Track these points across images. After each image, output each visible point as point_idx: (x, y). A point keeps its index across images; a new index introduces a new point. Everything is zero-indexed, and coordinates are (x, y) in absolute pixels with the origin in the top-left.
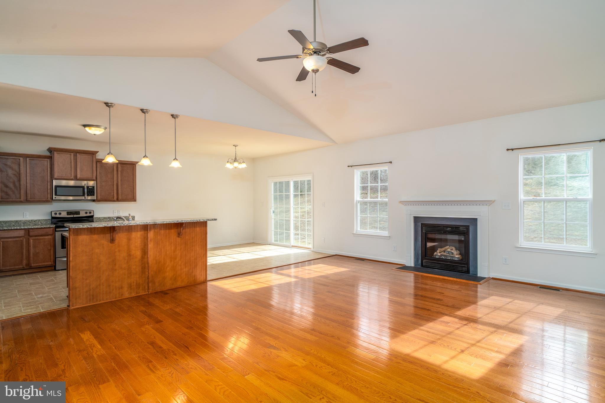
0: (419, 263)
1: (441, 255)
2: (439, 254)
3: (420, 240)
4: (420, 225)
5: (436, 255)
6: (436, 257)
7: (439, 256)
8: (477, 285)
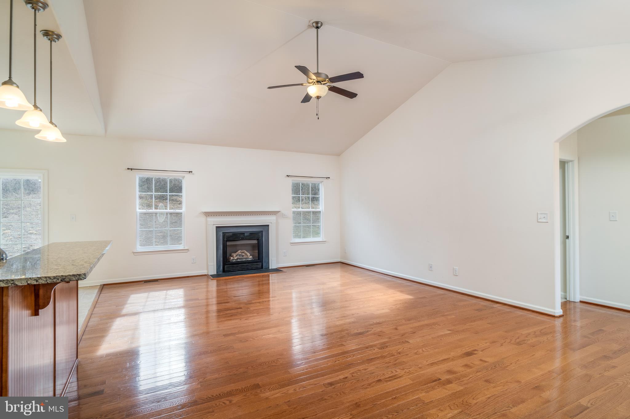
0: (221, 270)
1: (237, 259)
2: (236, 258)
3: (222, 248)
4: (221, 234)
5: (232, 260)
6: (233, 261)
7: (235, 260)
8: (268, 276)
